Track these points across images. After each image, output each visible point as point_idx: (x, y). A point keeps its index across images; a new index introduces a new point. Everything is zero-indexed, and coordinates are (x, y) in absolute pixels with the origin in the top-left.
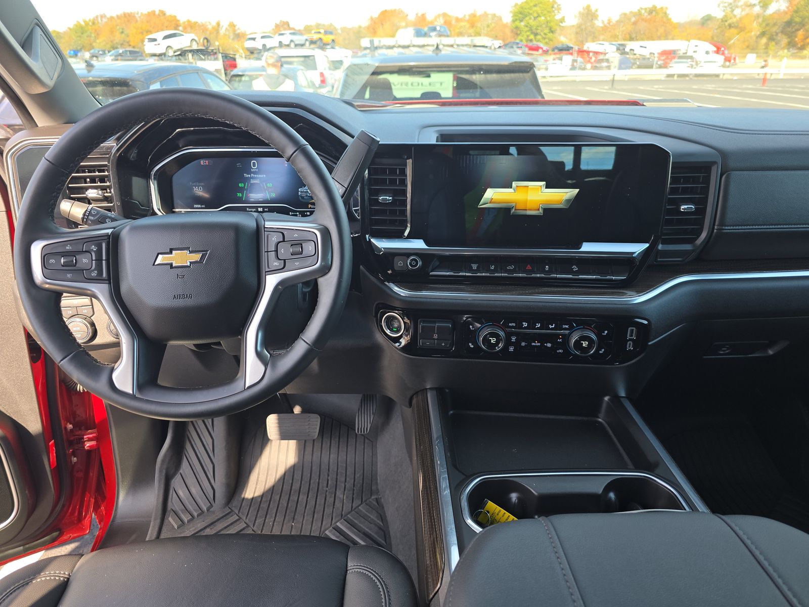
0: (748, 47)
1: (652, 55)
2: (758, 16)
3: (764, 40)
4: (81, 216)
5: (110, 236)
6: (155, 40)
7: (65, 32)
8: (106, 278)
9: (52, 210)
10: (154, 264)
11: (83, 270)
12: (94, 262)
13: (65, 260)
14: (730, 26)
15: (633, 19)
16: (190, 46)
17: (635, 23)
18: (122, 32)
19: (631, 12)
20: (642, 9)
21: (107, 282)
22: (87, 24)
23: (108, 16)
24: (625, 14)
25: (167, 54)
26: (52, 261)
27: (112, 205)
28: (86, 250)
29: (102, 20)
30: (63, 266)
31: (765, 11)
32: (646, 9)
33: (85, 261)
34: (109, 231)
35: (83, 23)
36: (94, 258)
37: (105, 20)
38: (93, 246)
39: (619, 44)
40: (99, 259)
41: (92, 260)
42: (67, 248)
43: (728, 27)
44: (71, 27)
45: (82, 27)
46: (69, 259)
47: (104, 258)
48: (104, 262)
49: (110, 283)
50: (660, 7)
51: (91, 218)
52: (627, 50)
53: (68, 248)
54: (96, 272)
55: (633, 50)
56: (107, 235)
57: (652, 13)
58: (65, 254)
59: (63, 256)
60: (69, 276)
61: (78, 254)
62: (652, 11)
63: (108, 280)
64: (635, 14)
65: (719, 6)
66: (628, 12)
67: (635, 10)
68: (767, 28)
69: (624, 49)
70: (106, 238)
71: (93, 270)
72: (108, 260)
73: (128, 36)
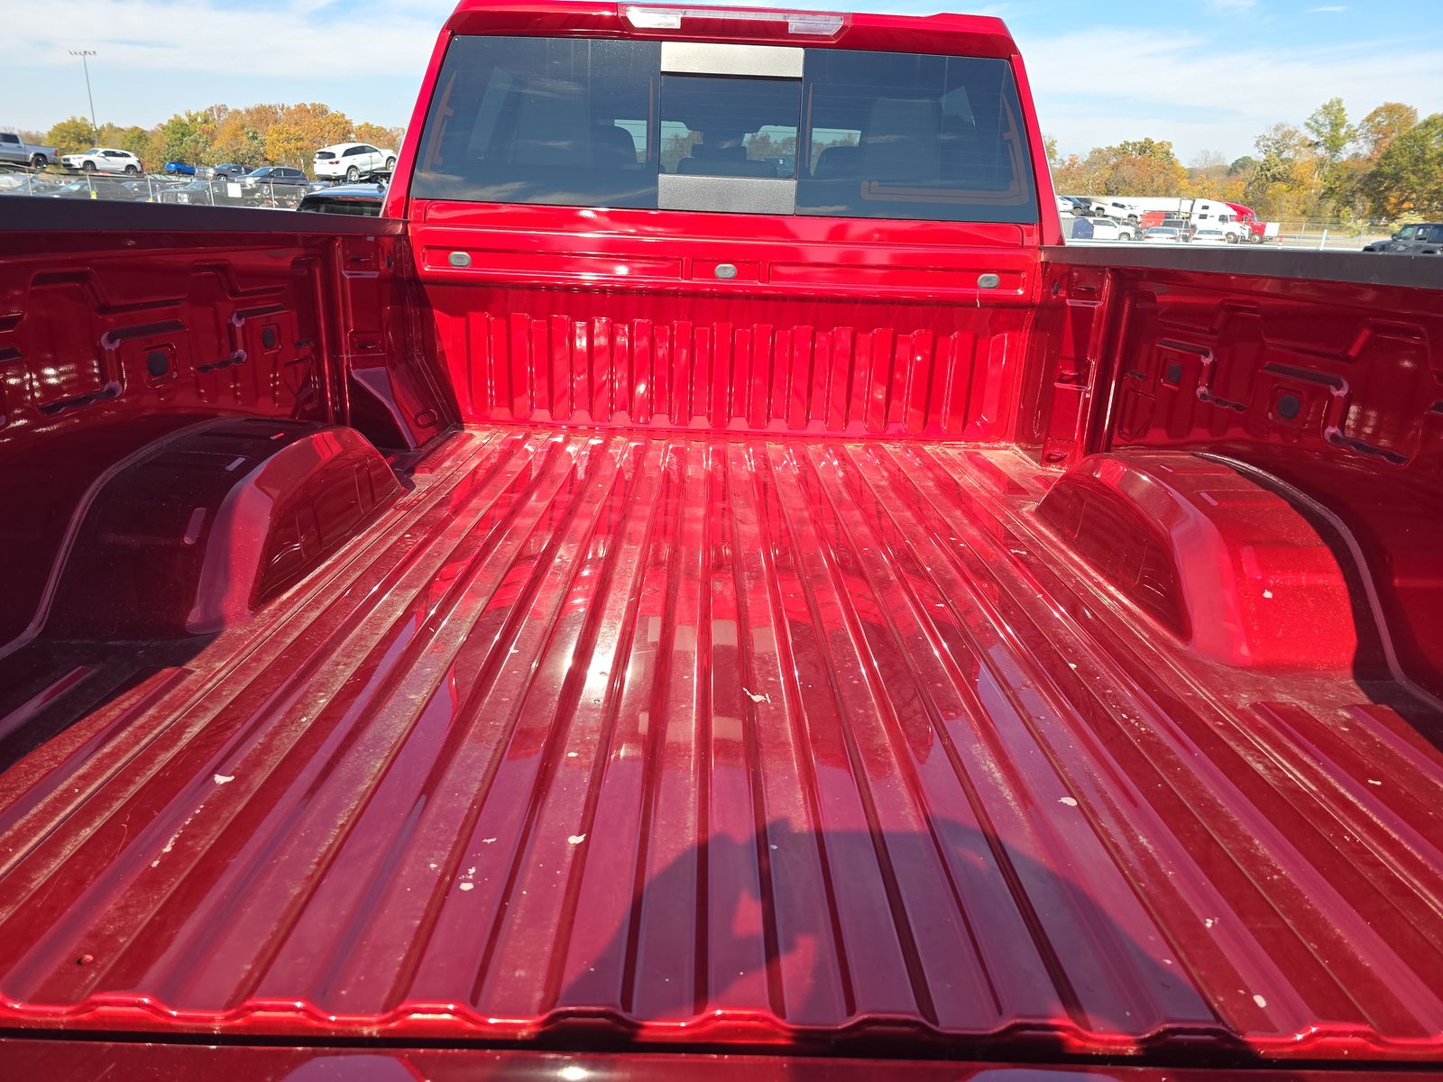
0: (1304, 212)
1: (1134, 219)
2: (1321, 164)
3: (1332, 204)
6: (332, 155)
7: (152, 132)
14: (1275, 178)
15: (1113, 161)
16: (386, 168)
17: (1115, 167)
18: (254, 138)
19: (1110, 149)
20: (1128, 144)
22: (193, 120)
23: (230, 110)
24: (1100, 151)
25: (348, 178)
29: (219, 116)
31: (1333, 156)
32: (1135, 144)
35: (186, 120)
37: (224, 116)
39: (1080, 200)
43: (1271, 180)
44: (165, 123)
45: (183, 125)
50: (1158, 142)
52: (1093, 208)
55: (1103, 209)
57: (1145, 152)
62: (1145, 148)
64: (1116, 152)
65: (1258, 144)
66: (1103, 147)
67: (1116, 145)
68: (1338, 183)
69: (1088, 207)
73: (263, 144)
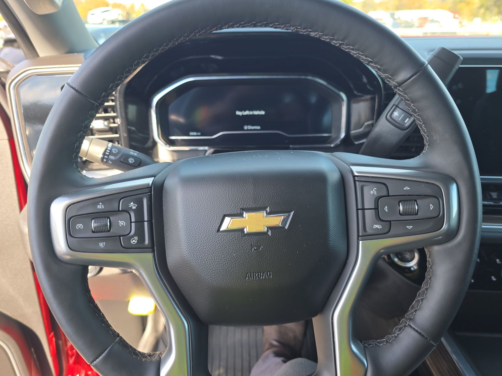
4: (101, 156)
5: (151, 188)
8: (150, 246)
9: (76, 155)
10: (218, 230)
11: (120, 236)
12: (133, 224)
13: (95, 225)
21: (150, 250)
26: (80, 226)
27: (117, 135)
28: (123, 209)
30: (93, 232)
33: (122, 223)
34: (149, 181)
36: (133, 220)
38: (132, 203)
40: (140, 221)
41: (131, 222)
42: (98, 207)
46: (102, 222)
47: (146, 219)
48: (146, 223)
49: (153, 251)
51: (112, 157)
53: (100, 207)
54: (136, 238)
56: (148, 188)
58: (97, 215)
59: (94, 219)
60: (102, 245)
61: (112, 215)
63: (151, 248)
70: (147, 190)
71: (133, 236)
72: (150, 221)
